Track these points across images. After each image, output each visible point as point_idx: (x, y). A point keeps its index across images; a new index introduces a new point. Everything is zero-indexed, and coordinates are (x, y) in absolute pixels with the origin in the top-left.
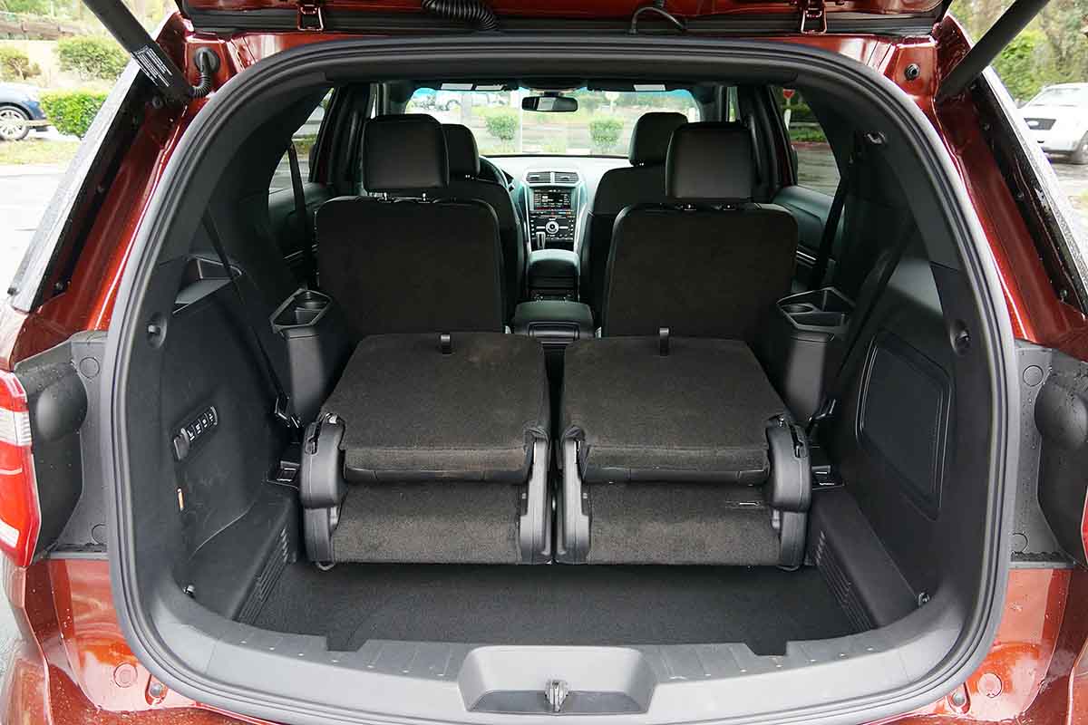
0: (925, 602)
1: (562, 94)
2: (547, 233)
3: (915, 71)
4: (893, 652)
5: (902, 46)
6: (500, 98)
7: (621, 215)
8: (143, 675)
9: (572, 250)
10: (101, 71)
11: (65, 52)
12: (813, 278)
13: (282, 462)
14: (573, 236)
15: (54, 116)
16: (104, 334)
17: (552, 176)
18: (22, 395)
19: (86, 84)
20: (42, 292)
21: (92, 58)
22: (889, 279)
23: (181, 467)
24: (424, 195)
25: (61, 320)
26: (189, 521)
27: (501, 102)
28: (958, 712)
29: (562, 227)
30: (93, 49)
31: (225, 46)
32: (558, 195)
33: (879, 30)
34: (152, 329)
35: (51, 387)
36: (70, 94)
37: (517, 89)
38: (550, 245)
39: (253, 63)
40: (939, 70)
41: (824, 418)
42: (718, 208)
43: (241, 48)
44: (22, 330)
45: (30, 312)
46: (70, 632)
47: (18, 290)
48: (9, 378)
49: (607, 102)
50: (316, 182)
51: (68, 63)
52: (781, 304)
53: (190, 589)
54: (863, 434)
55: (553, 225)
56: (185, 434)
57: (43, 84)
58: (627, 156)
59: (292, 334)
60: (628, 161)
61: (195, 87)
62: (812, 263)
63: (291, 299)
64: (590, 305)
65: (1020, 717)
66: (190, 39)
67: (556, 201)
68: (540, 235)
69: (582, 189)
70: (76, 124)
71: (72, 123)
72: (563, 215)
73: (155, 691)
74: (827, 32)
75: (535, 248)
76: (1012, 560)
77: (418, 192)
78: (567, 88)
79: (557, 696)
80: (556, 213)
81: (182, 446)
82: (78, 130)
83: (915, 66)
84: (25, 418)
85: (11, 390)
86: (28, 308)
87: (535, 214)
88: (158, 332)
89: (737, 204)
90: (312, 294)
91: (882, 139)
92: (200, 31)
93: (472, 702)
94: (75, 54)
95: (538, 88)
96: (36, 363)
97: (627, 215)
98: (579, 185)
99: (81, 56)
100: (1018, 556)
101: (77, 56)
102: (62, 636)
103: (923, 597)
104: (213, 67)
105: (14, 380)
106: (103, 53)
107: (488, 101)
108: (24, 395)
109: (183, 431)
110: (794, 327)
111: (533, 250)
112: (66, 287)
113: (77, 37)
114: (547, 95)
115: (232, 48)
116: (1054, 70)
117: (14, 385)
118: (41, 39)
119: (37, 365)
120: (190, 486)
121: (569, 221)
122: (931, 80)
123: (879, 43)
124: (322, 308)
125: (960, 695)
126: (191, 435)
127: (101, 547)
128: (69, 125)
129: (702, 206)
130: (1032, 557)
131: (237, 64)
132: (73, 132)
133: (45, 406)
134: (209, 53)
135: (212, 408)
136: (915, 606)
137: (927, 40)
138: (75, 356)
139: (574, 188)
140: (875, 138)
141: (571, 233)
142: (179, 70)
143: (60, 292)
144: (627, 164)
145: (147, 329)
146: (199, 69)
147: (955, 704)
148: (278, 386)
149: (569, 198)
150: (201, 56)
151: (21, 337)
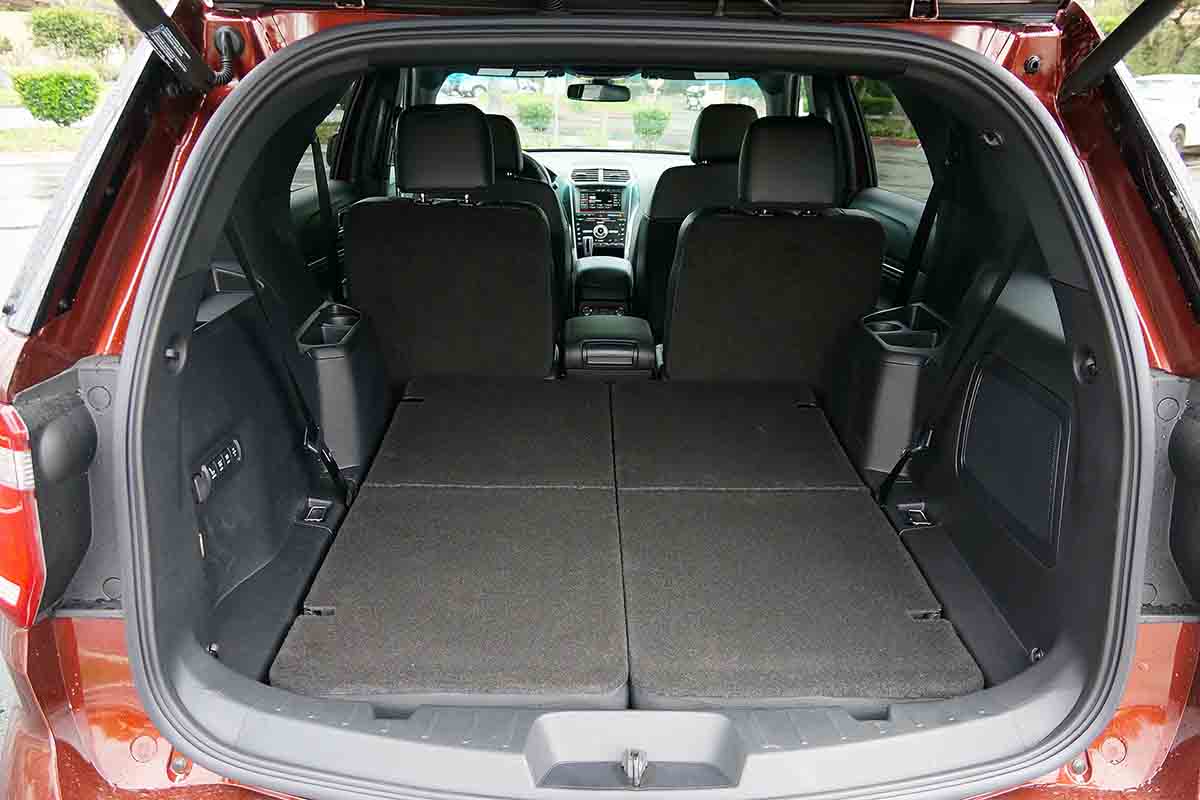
0: (1038, 659)
1: (613, 81)
2: (595, 238)
3: (1036, 64)
4: (1007, 716)
5: (1022, 35)
6: (531, 84)
7: (687, 221)
8: (165, 747)
9: (622, 257)
10: (81, 47)
11: (39, 25)
12: (898, 293)
13: (310, 500)
14: (624, 242)
15: (28, 99)
16: (116, 359)
17: (601, 174)
18: (23, 432)
19: (64, 62)
20: (44, 311)
21: (70, 33)
22: (997, 298)
23: (203, 510)
24: (467, 196)
25: (65, 342)
26: (211, 569)
27: (532, 89)
28: (1079, 781)
29: (611, 232)
30: (71, 22)
31: (250, 25)
32: (607, 195)
33: (997, 16)
34: (170, 353)
35: (57, 422)
36: (45, 74)
37: (562, 75)
38: (598, 252)
39: (283, 45)
40: (1063, 63)
41: (919, 451)
42: (796, 214)
43: (270, 29)
44: (21, 356)
45: (30, 335)
46: (78, 702)
47: (15, 309)
48: (7, 411)
49: (650, 90)
50: (338, 179)
51: (43, 38)
52: (866, 321)
53: (214, 648)
54: (963, 470)
55: (601, 229)
56: (207, 472)
57: (14, 61)
58: (687, 151)
59: (321, 355)
60: (689, 157)
61: (216, 73)
62: (897, 275)
63: (316, 314)
64: (649, 321)
65: (1146, 785)
66: (209, 16)
67: (605, 202)
68: (588, 240)
69: (633, 189)
70: (53, 108)
71: (49, 106)
72: (612, 218)
73: (178, 766)
74: (939, 18)
75: (581, 254)
76: (1142, 613)
77: (460, 193)
78: (619, 76)
79: (635, 768)
80: (605, 216)
81: (204, 487)
82: (56, 114)
83: (1036, 59)
84: (26, 458)
85: (10, 425)
86: (28, 330)
87: (581, 217)
88: (177, 357)
89: (818, 209)
90: (339, 308)
91: (998, 140)
92: (221, 7)
93: (541, 776)
94: (51, 27)
95: (586, 75)
96: (37, 394)
97: (695, 220)
98: (630, 184)
99: (58, 30)
100: (1147, 609)
101: (53, 30)
102: (71, 706)
103: (1037, 652)
104: (236, 47)
105: (13, 413)
106: (82, 27)
107: (519, 87)
108: (26, 430)
109: (204, 468)
110: (882, 348)
111: (579, 257)
112: (70, 304)
113: (54, 8)
114: (596, 82)
115: (259, 27)
116: (1140, 60)
117: (13, 420)
118: (12, 10)
119: (39, 396)
120: (210, 530)
121: (618, 225)
122: (1053, 73)
123: (998, 30)
124: (352, 324)
125: (1080, 762)
126: (213, 472)
127: (115, 603)
128: (46, 109)
129: (779, 212)
130: (1162, 610)
131: (265, 46)
132: (50, 116)
133: (49, 443)
134: (232, 33)
135: (235, 442)
136: (1026, 664)
137: (1049, 29)
138: (83, 386)
139: (624, 187)
140: (991, 140)
141: (622, 238)
142: (197, 52)
143: (64, 310)
144: (687, 161)
145: (165, 352)
146: (220, 52)
147: (1075, 772)
148: (307, 413)
149: (619, 198)
150: (223, 36)
151: (20, 364)
